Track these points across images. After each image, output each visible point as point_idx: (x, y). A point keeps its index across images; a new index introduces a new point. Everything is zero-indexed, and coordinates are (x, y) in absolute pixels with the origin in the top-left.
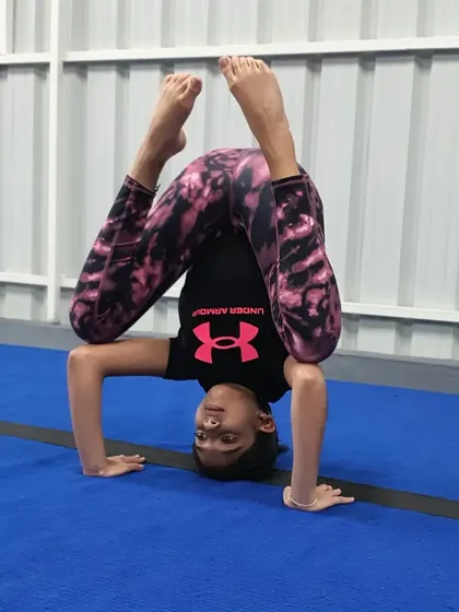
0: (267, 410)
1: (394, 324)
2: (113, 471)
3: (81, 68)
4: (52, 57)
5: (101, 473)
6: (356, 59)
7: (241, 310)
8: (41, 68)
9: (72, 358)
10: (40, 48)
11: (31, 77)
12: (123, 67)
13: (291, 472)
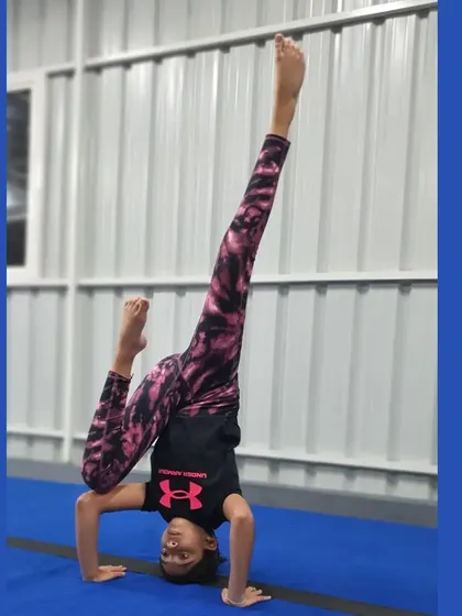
5: (95, 579)
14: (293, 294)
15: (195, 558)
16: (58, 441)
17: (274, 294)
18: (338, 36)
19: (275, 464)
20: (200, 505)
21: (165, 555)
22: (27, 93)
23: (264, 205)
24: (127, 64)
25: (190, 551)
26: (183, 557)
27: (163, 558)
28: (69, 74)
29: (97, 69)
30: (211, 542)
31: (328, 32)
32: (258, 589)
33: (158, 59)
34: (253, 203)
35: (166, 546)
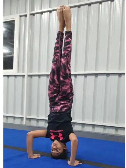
0: (65, 145)
1: (91, 125)
2: (34, 157)
3: (31, 76)
4: (26, 74)
5: (32, 158)
6: (83, 75)
7: (58, 131)
8: (24, 76)
9: (28, 134)
10: (23, 72)
11: (21, 78)
12: (39, 76)
13: (70, 157)
14: (88, 77)
15: (61, 151)
16: (22, 118)
17: (83, 77)
18: (101, 5)
19: (83, 125)
20: (63, 138)
21: (52, 150)
22: (14, 21)
23: (69, 49)
24: (42, 13)
25: (60, 149)
26: (57, 151)
27: (52, 151)
28: (26, 16)
29: (34, 14)
30: (65, 147)
31: (98, 4)
32: (78, 161)
33: (50, 11)
34: (66, 50)
35: (53, 148)
